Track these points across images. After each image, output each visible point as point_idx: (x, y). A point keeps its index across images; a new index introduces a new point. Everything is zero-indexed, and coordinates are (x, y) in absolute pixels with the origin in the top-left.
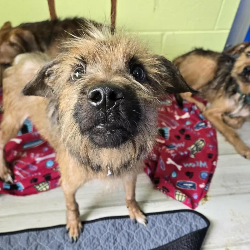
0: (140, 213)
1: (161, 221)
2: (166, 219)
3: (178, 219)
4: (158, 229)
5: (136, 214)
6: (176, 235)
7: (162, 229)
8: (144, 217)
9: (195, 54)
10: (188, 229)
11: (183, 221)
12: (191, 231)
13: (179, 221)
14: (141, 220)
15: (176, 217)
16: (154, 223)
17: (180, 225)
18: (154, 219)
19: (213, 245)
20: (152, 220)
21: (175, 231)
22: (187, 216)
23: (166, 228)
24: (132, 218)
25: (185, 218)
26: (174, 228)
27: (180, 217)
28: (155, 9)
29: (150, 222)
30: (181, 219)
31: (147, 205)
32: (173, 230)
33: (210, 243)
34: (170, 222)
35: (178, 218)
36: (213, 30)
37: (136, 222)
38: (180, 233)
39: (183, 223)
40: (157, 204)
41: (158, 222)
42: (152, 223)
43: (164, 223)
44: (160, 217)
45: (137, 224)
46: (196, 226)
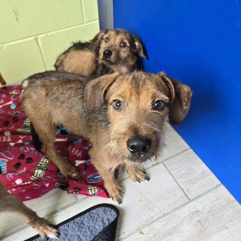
0: (49, 228)
1: (73, 228)
2: (78, 223)
3: (89, 219)
4: (72, 237)
5: (45, 231)
6: (90, 237)
7: (75, 236)
8: (54, 230)
9: (74, 50)
10: (101, 226)
11: (95, 219)
12: (103, 226)
13: (91, 222)
14: (52, 235)
15: (88, 218)
16: (66, 232)
17: (93, 225)
18: (66, 228)
19: (128, 233)
20: (64, 230)
21: (89, 233)
22: (98, 212)
23: (79, 233)
24: (42, 236)
25: (96, 216)
26: (87, 229)
27: (91, 217)
28: (17, 18)
29: (62, 234)
30: (93, 218)
31: (57, 216)
32: (86, 232)
33: (124, 233)
34: (82, 226)
35: (90, 217)
36: (83, 23)
37: (48, 239)
38: (94, 233)
39: (95, 221)
40: (67, 210)
41: (71, 229)
42: (64, 234)
43: (76, 229)
44: (71, 224)
45: (49, 240)
46: (108, 219)
